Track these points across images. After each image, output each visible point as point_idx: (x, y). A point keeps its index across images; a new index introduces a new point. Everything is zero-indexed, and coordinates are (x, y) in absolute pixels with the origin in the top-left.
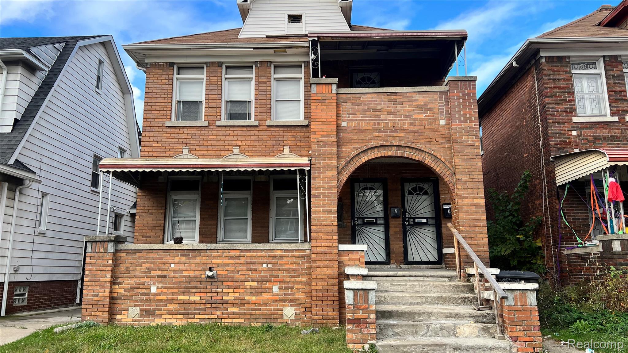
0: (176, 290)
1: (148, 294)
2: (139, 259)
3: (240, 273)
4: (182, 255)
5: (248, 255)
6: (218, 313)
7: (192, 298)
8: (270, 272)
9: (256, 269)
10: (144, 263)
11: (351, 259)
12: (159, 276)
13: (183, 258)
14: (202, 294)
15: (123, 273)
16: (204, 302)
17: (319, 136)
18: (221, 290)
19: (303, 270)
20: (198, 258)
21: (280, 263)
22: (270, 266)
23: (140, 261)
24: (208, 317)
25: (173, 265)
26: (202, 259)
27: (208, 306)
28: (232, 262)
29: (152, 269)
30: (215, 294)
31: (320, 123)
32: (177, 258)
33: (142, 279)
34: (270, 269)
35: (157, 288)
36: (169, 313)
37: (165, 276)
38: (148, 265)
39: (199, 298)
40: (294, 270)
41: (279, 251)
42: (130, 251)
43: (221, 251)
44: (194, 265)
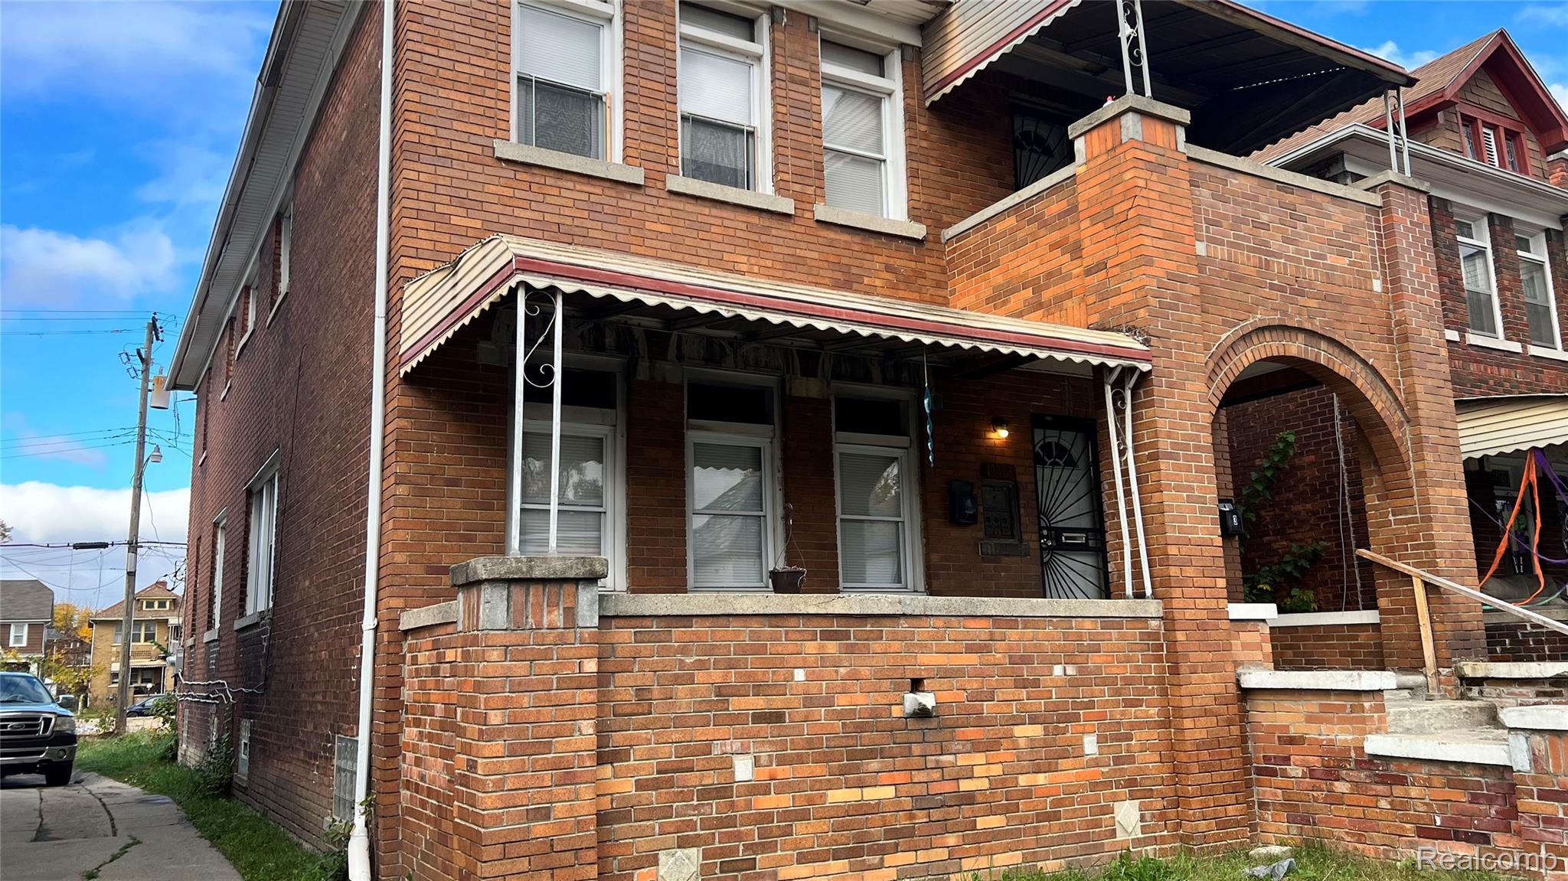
0: (820, 769)
1: (723, 791)
2: (684, 651)
3: (999, 695)
4: (828, 636)
5: (1013, 634)
6: (952, 840)
7: (871, 794)
8: (1072, 692)
9: (1036, 683)
10: (702, 666)
11: (1246, 646)
12: (760, 717)
13: (832, 646)
14: (900, 777)
15: (629, 710)
16: (907, 803)
17: (1161, 273)
18: (951, 758)
20: (875, 645)
22: (1071, 670)
23: (688, 660)
24: (922, 856)
25: (800, 675)
26: (887, 647)
27: (921, 817)
28: (973, 659)
29: (730, 691)
30: (936, 775)
32: (811, 647)
33: (700, 733)
34: (1073, 683)
35: (757, 763)
36: (802, 859)
37: (776, 717)
38: (717, 676)
39: (889, 792)
40: (1128, 681)
41: (1088, 623)
42: (647, 622)
43: (940, 623)
44: (865, 671)
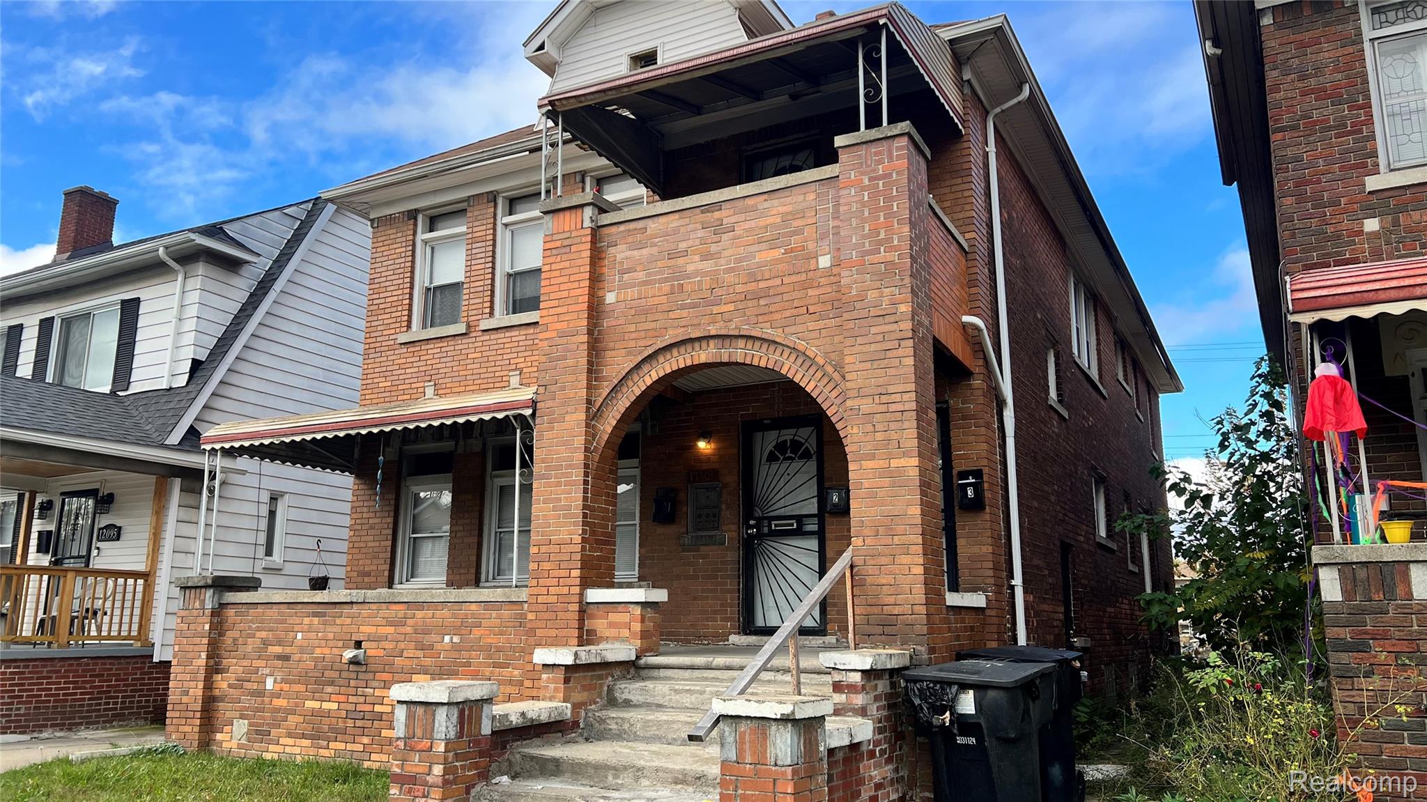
0: (302, 688)
1: (261, 693)
2: (251, 621)
3: (405, 654)
4: (315, 615)
5: (419, 614)
6: (366, 740)
7: (326, 705)
8: (455, 655)
9: (431, 647)
10: (259, 629)
11: (612, 625)
12: (280, 657)
13: (316, 620)
14: (342, 698)
15: (230, 649)
16: (344, 714)
17: (554, 334)
18: (372, 690)
19: (517, 650)
20: (338, 621)
21: (477, 632)
22: (456, 639)
23: (254, 626)
24: (349, 747)
25: (299, 636)
26: (343, 623)
27: (350, 723)
28: (391, 630)
29: (270, 643)
30: (362, 699)
31: (556, 303)
32: (306, 620)
33: (256, 663)
34: (455, 648)
35: (275, 682)
36: (290, 735)
37: (285, 658)
38: (263, 634)
39: (334, 706)
40: (499, 650)
41: (473, 607)
42: (240, 606)
43: (374, 607)
44: (331, 636)
